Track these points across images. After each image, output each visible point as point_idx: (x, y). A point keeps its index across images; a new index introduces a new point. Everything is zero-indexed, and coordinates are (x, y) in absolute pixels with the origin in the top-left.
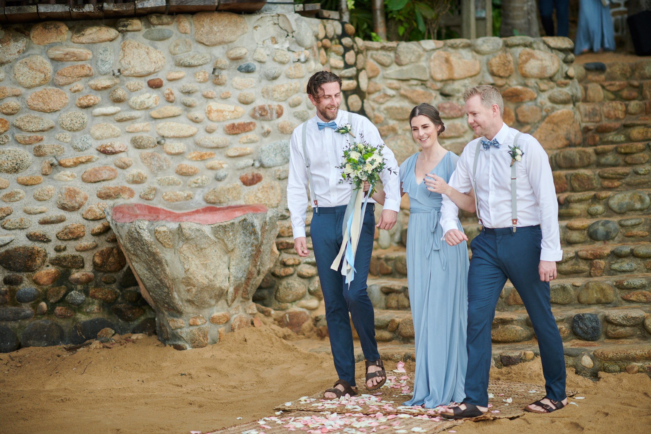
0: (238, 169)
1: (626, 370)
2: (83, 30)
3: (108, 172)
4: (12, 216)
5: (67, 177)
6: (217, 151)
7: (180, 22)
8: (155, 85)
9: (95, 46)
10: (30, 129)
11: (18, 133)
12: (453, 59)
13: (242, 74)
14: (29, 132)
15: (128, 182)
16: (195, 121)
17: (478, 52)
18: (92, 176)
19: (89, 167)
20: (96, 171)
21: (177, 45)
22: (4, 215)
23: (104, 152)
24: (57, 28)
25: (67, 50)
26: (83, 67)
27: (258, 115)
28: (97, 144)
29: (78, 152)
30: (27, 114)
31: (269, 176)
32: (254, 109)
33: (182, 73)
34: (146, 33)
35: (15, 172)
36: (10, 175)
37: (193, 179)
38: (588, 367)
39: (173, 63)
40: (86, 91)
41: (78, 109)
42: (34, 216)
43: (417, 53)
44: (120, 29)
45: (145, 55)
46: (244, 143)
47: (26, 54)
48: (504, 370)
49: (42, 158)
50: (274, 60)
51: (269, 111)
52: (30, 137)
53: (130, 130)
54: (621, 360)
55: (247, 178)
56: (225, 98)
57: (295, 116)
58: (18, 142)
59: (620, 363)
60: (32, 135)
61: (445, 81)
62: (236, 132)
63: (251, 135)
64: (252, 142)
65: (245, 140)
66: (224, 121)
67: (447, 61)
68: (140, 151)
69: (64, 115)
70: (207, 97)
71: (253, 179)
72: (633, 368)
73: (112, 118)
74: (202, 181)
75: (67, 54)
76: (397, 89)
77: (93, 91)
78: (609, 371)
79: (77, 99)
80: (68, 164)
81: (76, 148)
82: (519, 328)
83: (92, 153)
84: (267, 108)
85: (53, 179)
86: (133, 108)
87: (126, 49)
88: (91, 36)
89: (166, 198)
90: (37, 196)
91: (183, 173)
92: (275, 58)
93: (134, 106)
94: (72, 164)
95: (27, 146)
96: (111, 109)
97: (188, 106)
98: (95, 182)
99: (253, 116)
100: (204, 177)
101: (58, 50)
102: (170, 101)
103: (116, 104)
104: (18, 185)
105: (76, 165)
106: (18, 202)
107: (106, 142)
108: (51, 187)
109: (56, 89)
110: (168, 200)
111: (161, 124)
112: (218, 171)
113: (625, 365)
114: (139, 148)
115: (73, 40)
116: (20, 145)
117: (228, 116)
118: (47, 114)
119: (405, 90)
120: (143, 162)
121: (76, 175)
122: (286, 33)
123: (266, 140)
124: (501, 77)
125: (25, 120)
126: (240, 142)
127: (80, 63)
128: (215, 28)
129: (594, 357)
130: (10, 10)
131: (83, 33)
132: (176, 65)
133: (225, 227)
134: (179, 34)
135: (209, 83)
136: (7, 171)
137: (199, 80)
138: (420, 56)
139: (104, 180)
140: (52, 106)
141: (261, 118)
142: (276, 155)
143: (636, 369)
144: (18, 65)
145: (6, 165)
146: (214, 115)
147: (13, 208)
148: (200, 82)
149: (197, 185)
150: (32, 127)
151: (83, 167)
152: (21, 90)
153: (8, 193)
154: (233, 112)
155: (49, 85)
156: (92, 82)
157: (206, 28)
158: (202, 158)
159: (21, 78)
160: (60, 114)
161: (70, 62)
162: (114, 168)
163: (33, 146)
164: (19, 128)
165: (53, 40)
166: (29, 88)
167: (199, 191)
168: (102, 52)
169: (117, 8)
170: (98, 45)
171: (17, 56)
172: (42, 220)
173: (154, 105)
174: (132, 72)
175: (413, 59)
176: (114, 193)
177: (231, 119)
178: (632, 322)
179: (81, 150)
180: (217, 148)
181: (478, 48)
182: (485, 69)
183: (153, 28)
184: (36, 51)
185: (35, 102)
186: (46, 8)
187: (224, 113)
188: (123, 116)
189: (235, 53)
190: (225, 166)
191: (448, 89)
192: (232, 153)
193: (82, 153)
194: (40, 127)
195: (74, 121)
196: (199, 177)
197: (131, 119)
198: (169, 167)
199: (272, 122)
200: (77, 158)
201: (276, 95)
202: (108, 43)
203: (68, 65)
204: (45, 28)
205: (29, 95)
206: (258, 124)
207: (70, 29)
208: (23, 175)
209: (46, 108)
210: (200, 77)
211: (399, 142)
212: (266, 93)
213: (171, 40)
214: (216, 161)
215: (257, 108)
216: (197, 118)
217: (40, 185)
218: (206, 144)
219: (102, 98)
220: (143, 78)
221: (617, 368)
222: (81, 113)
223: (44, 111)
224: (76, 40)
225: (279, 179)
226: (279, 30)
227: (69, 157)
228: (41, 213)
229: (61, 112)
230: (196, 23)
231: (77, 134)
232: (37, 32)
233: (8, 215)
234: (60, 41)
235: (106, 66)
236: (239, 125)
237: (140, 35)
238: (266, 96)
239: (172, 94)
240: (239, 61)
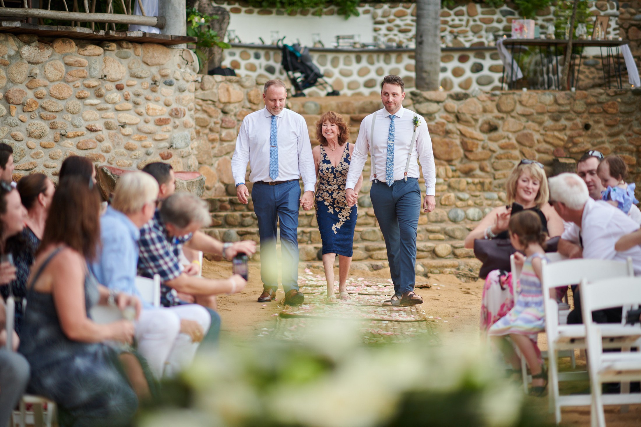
0: (159, 149)
1: (442, 273)
2: (85, 46)
3: (92, 143)
4: (37, 168)
5: (69, 145)
6: (149, 135)
7: (137, 48)
8: (119, 88)
9: (90, 58)
10: (52, 110)
11: (42, 111)
12: (231, 89)
13: (166, 86)
14: (50, 111)
15: (102, 151)
16: (140, 114)
17: (242, 86)
18: (84, 145)
19: (81, 139)
20: (86, 142)
21: (134, 63)
22: (34, 167)
23: (91, 130)
24: (70, 43)
25: (77, 59)
26: (83, 71)
27: (174, 114)
28: (86, 124)
29: (75, 129)
30: (49, 99)
31: (176, 154)
32: (172, 110)
33: (135, 82)
34: (117, 53)
35: (39, 138)
36: (36, 140)
37: (133, 153)
38: (421, 271)
39: (129, 75)
40: (82, 87)
41: (76, 99)
42: (49, 169)
43: (212, 83)
44: (105, 48)
45: (117, 68)
46: (165, 132)
47: (51, 58)
48: (375, 272)
49: (54, 130)
50: (184, 79)
51: (180, 112)
52: (50, 115)
53: (105, 117)
54: (440, 267)
55: (165, 155)
56: (157, 101)
57: (191, 117)
58: (41, 117)
59: (439, 269)
60: (51, 114)
61: (225, 103)
62: (161, 124)
63: (169, 127)
64: (169, 131)
65: (165, 130)
66: (155, 116)
67: (228, 90)
68: (109, 131)
69: (69, 102)
70: (147, 99)
71: (168, 156)
72: (446, 271)
73: (95, 107)
74: (139, 154)
75: (76, 61)
76: (201, 106)
77: (85, 88)
78: (434, 273)
79: (77, 92)
80: (70, 136)
81: (75, 126)
82: (361, 252)
83: (83, 130)
84: (179, 110)
85: (60, 145)
86: (107, 102)
87: (107, 62)
88: (90, 51)
89: (119, 164)
90: (52, 156)
91: (129, 149)
92: (185, 78)
93: (108, 101)
94: (73, 136)
95: (47, 122)
96: (95, 101)
97: (136, 104)
98: (85, 149)
99: (171, 115)
100: (140, 152)
101: (72, 58)
102: (127, 99)
103: (99, 98)
104: (41, 148)
105: (74, 136)
106: (41, 159)
107: (92, 123)
108: (59, 150)
109: (66, 84)
110: (120, 165)
111: (121, 114)
112: (148, 149)
113: (442, 270)
114: (108, 129)
115: (79, 52)
116: (42, 120)
117: (159, 113)
118: (59, 101)
119: (205, 107)
120: (109, 139)
121: (74, 143)
122: (186, 62)
123: (176, 130)
124: (254, 104)
125: (48, 103)
126: (162, 131)
127: (81, 68)
128: (156, 55)
129: (423, 266)
130: (61, 28)
131: (86, 48)
132: (131, 76)
133: (193, 183)
134: (135, 56)
135: (149, 90)
136: (36, 137)
137: (144, 88)
138: (213, 85)
139: (90, 149)
140: (64, 95)
141: (175, 116)
142: (182, 141)
143: (448, 272)
144: (47, 65)
145: (36, 133)
146: (150, 112)
147: (38, 162)
148: (144, 89)
149: (135, 157)
150: (53, 109)
151: (78, 138)
152: (47, 83)
153: (36, 152)
154: (161, 110)
155: (62, 81)
156: (86, 82)
157: (150, 54)
158: (140, 140)
159: (49, 75)
160: (67, 101)
161: (75, 67)
162: (96, 141)
163: (50, 122)
164: (44, 108)
165: (68, 51)
166: (51, 82)
167: (135, 161)
168: (94, 63)
169: (117, 35)
170: (92, 57)
171: (47, 59)
172: (54, 173)
173: (118, 101)
174: (110, 78)
175: (211, 86)
176: (96, 158)
177: (159, 115)
178: (429, 249)
179: (78, 127)
180: (150, 133)
181: (243, 84)
182: (245, 98)
183: (121, 50)
184: (56, 57)
185: (55, 92)
186: (80, 29)
187: (156, 111)
188: (103, 107)
189: (164, 72)
190: (152, 146)
191: (227, 109)
192: (158, 137)
193: (78, 129)
194: (57, 109)
195: (75, 107)
196: (137, 152)
197: (106, 109)
198: (122, 144)
199: (180, 119)
200: (76, 133)
201: (184, 102)
202: (97, 56)
203: (74, 69)
204: (63, 42)
205: (51, 86)
206: (172, 120)
207: (77, 45)
208: (44, 141)
209: (60, 96)
210: (145, 85)
211: (201, 141)
212: (178, 100)
213: (130, 59)
214: (148, 142)
215: (174, 110)
216: (142, 112)
217: (53, 149)
218: (145, 130)
219: (91, 93)
220: (113, 83)
221: (438, 271)
222: (79, 102)
223: (58, 99)
224: (82, 52)
225: (182, 157)
226: (182, 59)
227: (71, 131)
228: (53, 167)
229: (68, 100)
230: (145, 49)
231: (75, 116)
232: (58, 44)
233: (36, 167)
234: (71, 52)
235: (96, 72)
236: (163, 119)
237: (113, 53)
238: (178, 102)
239: (129, 95)
240: (165, 77)
